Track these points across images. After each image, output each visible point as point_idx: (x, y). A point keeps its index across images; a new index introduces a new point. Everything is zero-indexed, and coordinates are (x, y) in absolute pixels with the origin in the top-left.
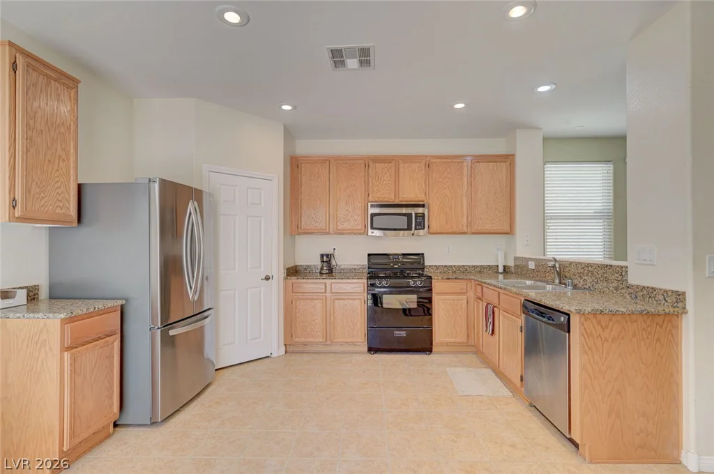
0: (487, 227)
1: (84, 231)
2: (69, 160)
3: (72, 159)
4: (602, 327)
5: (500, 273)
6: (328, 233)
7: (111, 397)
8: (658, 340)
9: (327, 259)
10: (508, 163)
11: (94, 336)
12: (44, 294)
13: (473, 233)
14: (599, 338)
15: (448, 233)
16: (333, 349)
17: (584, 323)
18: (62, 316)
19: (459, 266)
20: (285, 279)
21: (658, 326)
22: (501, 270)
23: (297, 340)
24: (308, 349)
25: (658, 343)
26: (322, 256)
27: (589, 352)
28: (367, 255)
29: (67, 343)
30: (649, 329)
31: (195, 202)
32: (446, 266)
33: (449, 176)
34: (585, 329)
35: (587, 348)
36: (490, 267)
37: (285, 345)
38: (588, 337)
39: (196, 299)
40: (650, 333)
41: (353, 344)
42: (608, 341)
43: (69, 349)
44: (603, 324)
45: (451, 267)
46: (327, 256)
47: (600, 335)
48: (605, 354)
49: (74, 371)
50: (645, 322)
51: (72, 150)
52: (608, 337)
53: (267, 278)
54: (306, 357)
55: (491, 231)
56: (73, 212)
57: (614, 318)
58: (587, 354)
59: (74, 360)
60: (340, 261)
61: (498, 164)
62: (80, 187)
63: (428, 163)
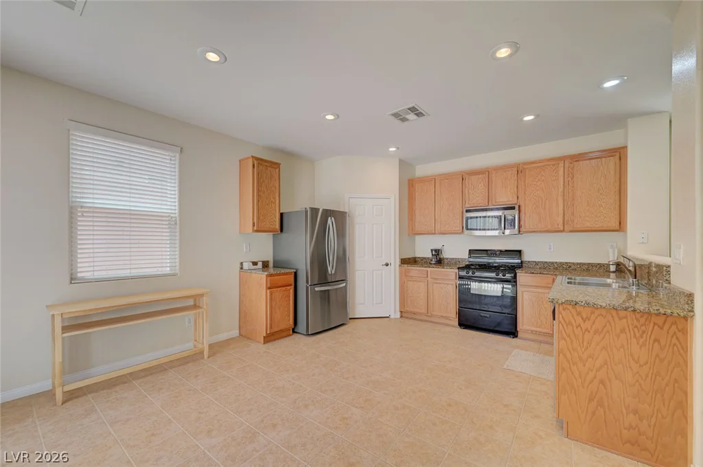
0: (588, 225)
1: (284, 235)
2: (275, 202)
3: (277, 201)
4: (582, 319)
5: (611, 272)
6: (435, 234)
7: (289, 316)
8: (656, 340)
9: (437, 252)
10: (617, 157)
11: (280, 285)
12: (271, 265)
13: (571, 231)
14: (579, 328)
15: (541, 232)
16: (433, 319)
17: (562, 311)
18: (266, 273)
19: (561, 263)
20: (400, 266)
21: (656, 327)
22: (613, 268)
23: (408, 309)
24: (416, 317)
25: (656, 344)
26: (432, 250)
27: (568, 339)
28: (468, 251)
29: (269, 286)
30: (643, 328)
31: (333, 218)
32: (546, 262)
33: (543, 178)
34: (563, 317)
35: (565, 335)
36: (600, 266)
37: (401, 312)
38: (567, 326)
39: (333, 272)
40: (644, 332)
41: (447, 318)
42: (589, 332)
43: (269, 288)
44: (584, 316)
45: (552, 263)
46: (436, 251)
47: (580, 325)
48: (585, 344)
49: (271, 299)
50: (638, 320)
51: (277, 198)
52: (589, 329)
53: (387, 265)
54: (411, 322)
55: (593, 229)
56: (278, 226)
57: (597, 312)
58: (565, 339)
59: (271, 294)
60: (447, 254)
61: (604, 159)
62: (282, 215)
63: (520, 170)
